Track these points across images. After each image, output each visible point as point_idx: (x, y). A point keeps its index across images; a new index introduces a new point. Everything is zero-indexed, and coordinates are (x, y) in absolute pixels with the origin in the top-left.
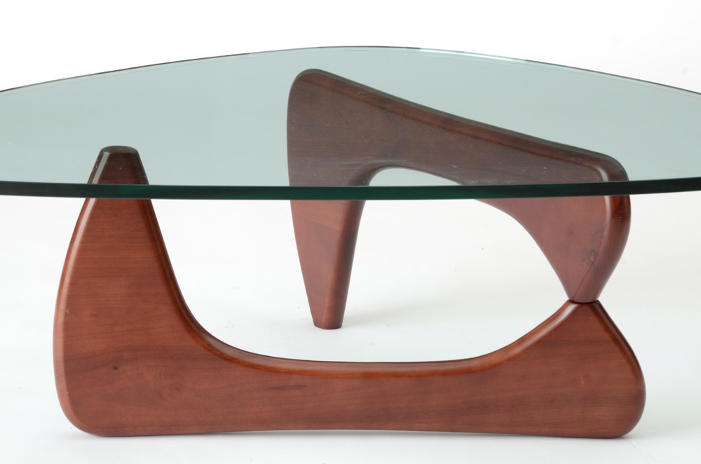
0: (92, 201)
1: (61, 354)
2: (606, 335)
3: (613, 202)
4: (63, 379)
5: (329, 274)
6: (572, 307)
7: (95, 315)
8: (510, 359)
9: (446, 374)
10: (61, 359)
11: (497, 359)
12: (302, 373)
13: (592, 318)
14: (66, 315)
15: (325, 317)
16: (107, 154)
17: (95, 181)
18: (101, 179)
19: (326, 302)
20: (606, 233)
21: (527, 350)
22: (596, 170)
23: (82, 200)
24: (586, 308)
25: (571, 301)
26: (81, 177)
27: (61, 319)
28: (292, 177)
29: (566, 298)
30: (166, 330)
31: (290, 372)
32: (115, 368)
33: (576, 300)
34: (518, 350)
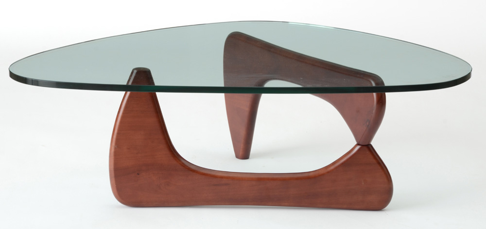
0: (129, 93)
1: (113, 167)
2: (374, 161)
3: (377, 96)
4: (114, 179)
5: (243, 132)
6: (358, 147)
7: (129, 149)
8: (328, 172)
9: (297, 179)
10: (113, 169)
11: (322, 172)
12: (228, 178)
13: (368, 152)
14: (115, 148)
15: (241, 153)
16: (135, 71)
17: (130, 84)
18: (133, 83)
19: (241, 146)
20: (374, 111)
21: (336, 168)
22: (369, 81)
23: (124, 92)
24: (365, 148)
25: (358, 144)
26: (124, 82)
27: (113, 150)
28: (225, 82)
29: (356, 143)
30: (163, 156)
31: (222, 177)
32: (138, 174)
33: (360, 143)
34: (332, 168)
